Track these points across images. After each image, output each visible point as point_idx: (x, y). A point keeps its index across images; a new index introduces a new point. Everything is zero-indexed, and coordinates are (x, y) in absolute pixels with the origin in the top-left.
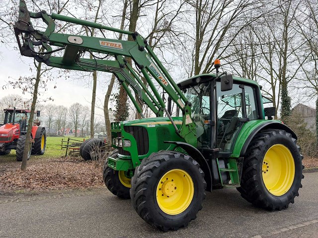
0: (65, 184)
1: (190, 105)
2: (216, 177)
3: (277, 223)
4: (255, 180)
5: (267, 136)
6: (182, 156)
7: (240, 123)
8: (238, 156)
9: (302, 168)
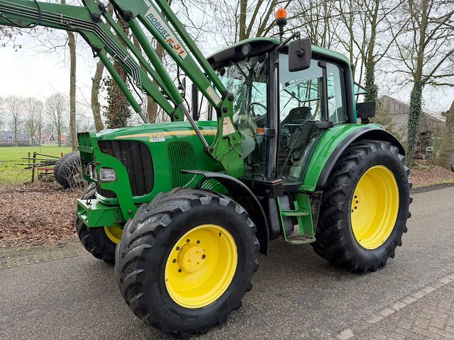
0: (24, 232)
1: (231, 99)
2: (276, 227)
3: (373, 299)
4: (339, 228)
5: (362, 153)
6: (215, 200)
7: (317, 131)
8: (312, 189)
9: (409, 201)
